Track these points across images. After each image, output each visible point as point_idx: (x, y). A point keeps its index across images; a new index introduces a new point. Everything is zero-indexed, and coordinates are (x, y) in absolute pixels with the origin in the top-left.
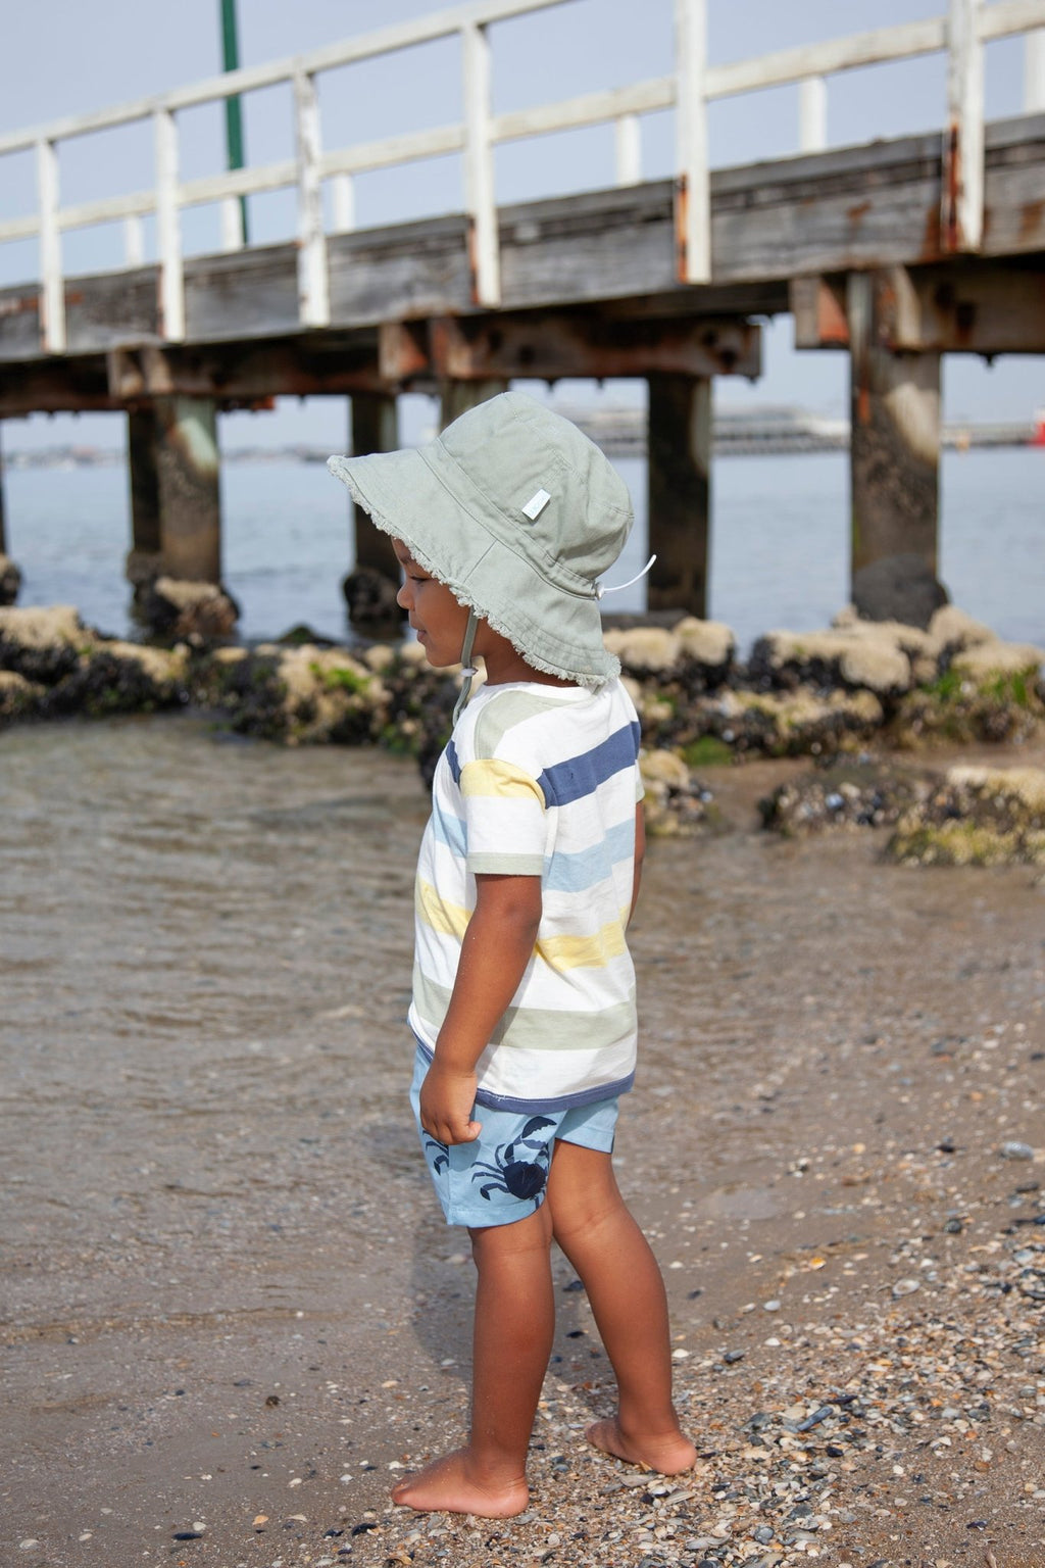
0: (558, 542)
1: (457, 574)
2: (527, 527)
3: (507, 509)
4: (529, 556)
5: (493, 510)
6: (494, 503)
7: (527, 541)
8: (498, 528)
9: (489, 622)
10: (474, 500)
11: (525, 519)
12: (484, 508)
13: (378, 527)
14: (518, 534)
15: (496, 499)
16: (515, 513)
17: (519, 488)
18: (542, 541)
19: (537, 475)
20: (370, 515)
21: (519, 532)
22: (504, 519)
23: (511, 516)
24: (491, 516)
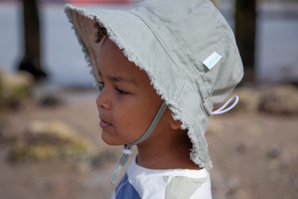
0: (215, 84)
1: (172, 98)
2: (203, 74)
3: (194, 60)
4: (199, 91)
5: (186, 59)
6: (188, 55)
7: (200, 82)
8: (187, 71)
9: (189, 132)
10: (175, 51)
11: (203, 68)
12: (180, 57)
13: (129, 59)
14: (197, 77)
15: (189, 53)
16: (198, 64)
17: (203, 49)
18: (207, 83)
19: (214, 42)
20: (123, 50)
21: (197, 75)
22: (191, 66)
23: (195, 65)
24: (184, 63)
